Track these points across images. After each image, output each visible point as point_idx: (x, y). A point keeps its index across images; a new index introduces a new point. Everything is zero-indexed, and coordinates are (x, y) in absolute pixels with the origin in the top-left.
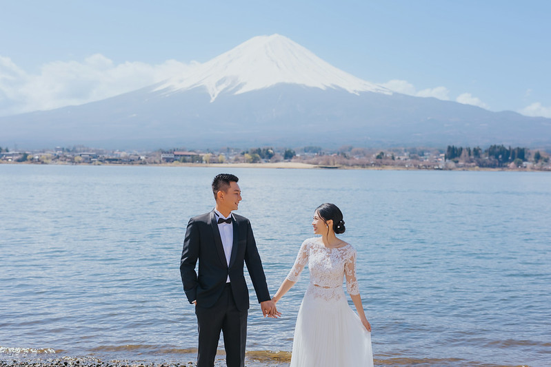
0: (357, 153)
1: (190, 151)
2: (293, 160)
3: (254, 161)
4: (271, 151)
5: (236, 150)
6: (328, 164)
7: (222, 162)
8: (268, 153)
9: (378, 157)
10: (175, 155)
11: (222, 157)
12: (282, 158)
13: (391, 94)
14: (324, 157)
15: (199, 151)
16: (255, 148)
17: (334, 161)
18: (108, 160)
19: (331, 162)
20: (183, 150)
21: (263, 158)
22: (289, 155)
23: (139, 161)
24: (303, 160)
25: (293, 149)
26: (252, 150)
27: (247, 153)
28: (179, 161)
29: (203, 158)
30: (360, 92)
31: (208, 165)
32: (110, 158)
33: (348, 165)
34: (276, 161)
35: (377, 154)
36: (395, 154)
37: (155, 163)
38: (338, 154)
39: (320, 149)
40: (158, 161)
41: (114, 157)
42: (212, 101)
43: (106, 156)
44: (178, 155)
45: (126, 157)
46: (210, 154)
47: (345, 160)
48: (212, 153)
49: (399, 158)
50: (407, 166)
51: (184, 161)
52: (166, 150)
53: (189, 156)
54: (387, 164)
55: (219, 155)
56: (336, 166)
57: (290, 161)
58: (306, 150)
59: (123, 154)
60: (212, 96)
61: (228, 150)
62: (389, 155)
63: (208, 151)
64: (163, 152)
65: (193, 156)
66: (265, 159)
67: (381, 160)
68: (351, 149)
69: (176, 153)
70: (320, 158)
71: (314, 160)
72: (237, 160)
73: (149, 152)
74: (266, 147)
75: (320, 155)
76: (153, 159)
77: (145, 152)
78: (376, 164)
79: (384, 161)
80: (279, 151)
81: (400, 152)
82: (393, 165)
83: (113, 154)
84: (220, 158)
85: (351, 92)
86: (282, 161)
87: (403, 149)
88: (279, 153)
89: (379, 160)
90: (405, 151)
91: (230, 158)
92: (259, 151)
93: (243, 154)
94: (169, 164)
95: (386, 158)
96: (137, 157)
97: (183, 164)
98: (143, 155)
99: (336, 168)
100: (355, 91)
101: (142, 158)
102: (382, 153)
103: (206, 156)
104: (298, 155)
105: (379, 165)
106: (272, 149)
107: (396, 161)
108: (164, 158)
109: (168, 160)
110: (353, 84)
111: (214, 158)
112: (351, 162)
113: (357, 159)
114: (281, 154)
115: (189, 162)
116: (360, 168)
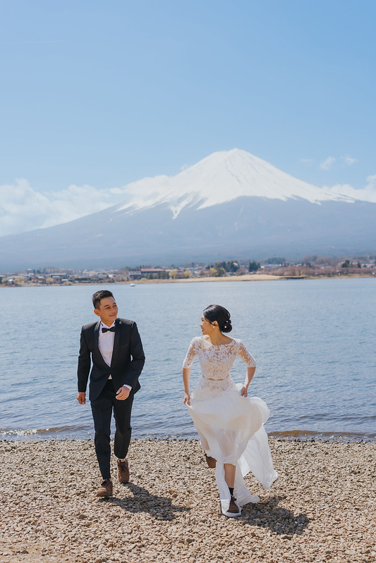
0: (322, 262)
1: (156, 268)
2: (258, 272)
3: (220, 274)
4: (236, 264)
5: (201, 264)
6: (294, 275)
7: (188, 277)
8: (232, 266)
9: (344, 266)
10: (142, 272)
11: (188, 272)
12: (247, 271)
13: (353, 202)
14: (289, 268)
15: (164, 267)
16: (220, 261)
17: (300, 271)
18: (78, 279)
19: (297, 273)
20: (149, 267)
21: (228, 271)
22: (254, 268)
23: (107, 280)
24: (268, 271)
25: (257, 261)
26: (216, 264)
27: (212, 267)
28: (146, 277)
29: (170, 274)
30: (321, 202)
31: (175, 280)
32: (80, 277)
33: (313, 275)
34: (242, 274)
35: (343, 263)
36: (361, 261)
37: (123, 280)
38: (303, 264)
39: (284, 260)
40: (125, 278)
41: (83, 277)
42: (174, 218)
43: (76, 276)
44: (145, 272)
45: (95, 276)
46: (176, 270)
47: (311, 270)
48: (178, 268)
49: (365, 266)
50: (374, 273)
51: (151, 278)
52: (132, 268)
53: (156, 272)
54: (354, 272)
55: (185, 271)
56: (301, 276)
57: (255, 273)
58: (270, 262)
59: (91, 274)
60: (174, 213)
61: (193, 265)
62: (355, 263)
63: (173, 267)
64: (130, 270)
65: (159, 272)
66: (230, 273)
67: (347, 269)
68: (315, 258)
69: (143, 270)
70: (285, 268)
71: (279, 271)
72: (202, 275)
73: (117, 270)
74: (230, 260)
75: (285, 266)
76: (121, 277)
77: (112, 271)
78: (342, 273)
79: (350, 269)
80: (243, 264)
81: (364, 259)
82: (359, 273)
83: (82, 274)
84: (186, 273)
85: (312, 201)
86: (247, 273)
87: (369, 256)
88: (243, 266)
89: (344, 269)
90: (371, 258)
91: (196, 272)
92: (223, 265)
93: (208, 268)
94: (136, 281)
95: (352, 266)
96: (106, 276)
97: (151, 280)
98: (111, 273)
99: (303, 278)
100: (316, 201)
101: (111, 276)
102: (348, 262)
103: (172, 272)
104: (262, 267)
105: (346, 274)
106: (236, 262)
107: (363, 269)
108: (131, 276)
109: (135, 277)
110: (314, 194)
111: (180, 273)
112: (316, 271)
113: (323, 268)
114: (245, 267)
115: (156, 278)
116: (326, 277)
